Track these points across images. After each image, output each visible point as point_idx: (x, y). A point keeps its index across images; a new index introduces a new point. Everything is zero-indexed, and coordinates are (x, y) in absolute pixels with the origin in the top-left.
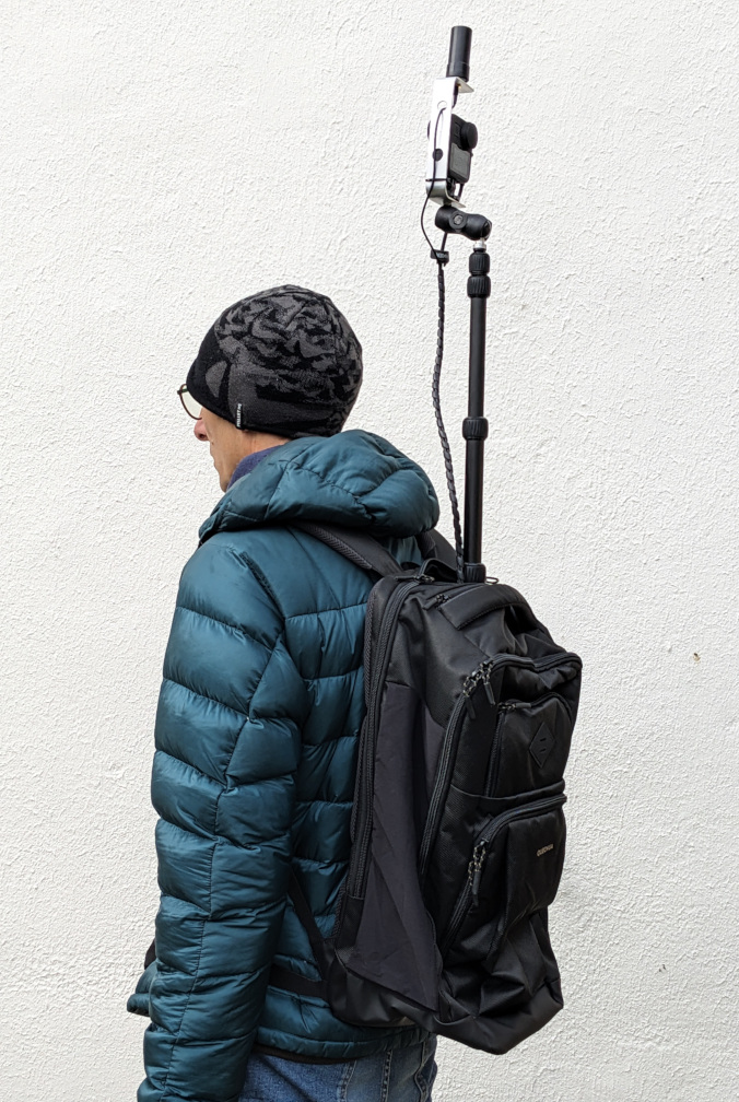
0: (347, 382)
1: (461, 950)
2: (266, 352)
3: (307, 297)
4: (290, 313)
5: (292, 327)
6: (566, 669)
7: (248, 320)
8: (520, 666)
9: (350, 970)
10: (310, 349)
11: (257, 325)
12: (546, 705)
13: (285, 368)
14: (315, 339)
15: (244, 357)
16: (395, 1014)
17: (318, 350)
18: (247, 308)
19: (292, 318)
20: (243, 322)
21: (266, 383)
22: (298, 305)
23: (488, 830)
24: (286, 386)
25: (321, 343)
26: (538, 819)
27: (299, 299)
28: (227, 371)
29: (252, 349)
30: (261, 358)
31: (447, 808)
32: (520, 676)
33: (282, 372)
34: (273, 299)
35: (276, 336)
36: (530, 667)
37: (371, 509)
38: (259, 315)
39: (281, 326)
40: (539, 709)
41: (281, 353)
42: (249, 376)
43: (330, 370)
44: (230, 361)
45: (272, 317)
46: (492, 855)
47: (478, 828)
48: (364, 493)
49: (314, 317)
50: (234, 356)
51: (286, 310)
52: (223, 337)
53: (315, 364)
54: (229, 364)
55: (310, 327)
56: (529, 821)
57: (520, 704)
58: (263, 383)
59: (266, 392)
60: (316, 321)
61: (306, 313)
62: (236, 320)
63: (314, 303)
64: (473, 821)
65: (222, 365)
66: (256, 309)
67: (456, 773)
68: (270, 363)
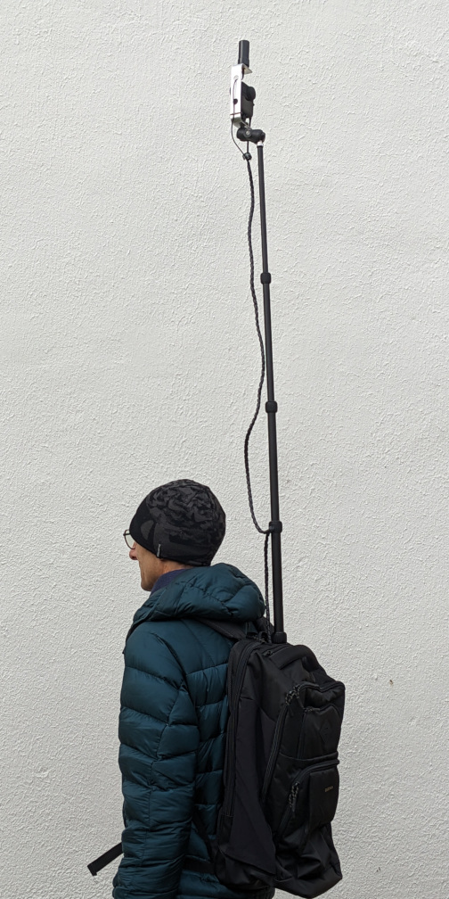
0: (218, 535)
1: (286, 844)
2: (175, 517)
3: (198, 488)
4: (189, 497)
5: (190, 505)
6: (337, 690)
7: (166, 499)
8: (313, 688)
9: (227, 856)
10: (199, 518)
11: (171, 502)
12: (327, 710)
13: (185, 527)
14: (202, 512)
15: (164, 519)
16: (253, 878)
17: (204, 518)
18: (165, 493)
19: (191, 501)
20: (163, 500)
21: (176, 534)
22: (194, 493)
23: (298, 777)
24: (186, 537)
25: (205, 514)
26: (325, 772)
27: (194, 490)
28: (154, 526)
29: (168, 515)
30: (173, 520)
31: (278, 765)
32: (313, 694)
33: (184, 529)
34: (180, 489)
35: (182, 509)
36: (318, 689)
37: (230, 610)
38: (172, 497)
39: (185, 505)
40: (324, 712)
41: (183, 518)
42: (166, 530)
43: (209, 529)
44: (156, 520)
45: (179, 499)
46: (302, 791)
47: (294, 776)
48: (226, 601)
49: (201, 500)
50: (158, 518)
51: (187, 496)
52: (152, 507)
53: (202, 526)
54: (155, 523)
55: (200, 505)
56: (320, 773)
57: (314, 709)
58: (174, 534)
59: (173, 539)
60: (203, 502)
61: (198, 498)
62: (159, 499)
63: (202, 492)
64: (291, 772)
65: (151, 522)
66: (171, 493)
67: (282, 746)
68: (177, 524)
